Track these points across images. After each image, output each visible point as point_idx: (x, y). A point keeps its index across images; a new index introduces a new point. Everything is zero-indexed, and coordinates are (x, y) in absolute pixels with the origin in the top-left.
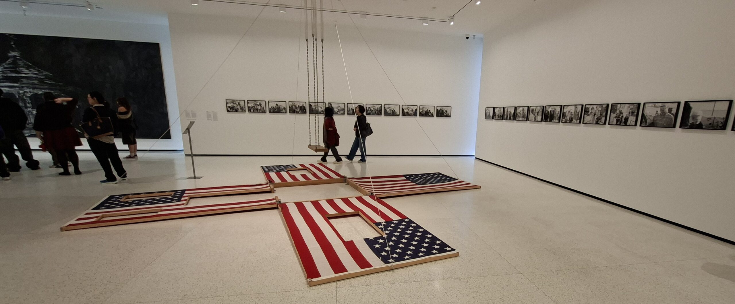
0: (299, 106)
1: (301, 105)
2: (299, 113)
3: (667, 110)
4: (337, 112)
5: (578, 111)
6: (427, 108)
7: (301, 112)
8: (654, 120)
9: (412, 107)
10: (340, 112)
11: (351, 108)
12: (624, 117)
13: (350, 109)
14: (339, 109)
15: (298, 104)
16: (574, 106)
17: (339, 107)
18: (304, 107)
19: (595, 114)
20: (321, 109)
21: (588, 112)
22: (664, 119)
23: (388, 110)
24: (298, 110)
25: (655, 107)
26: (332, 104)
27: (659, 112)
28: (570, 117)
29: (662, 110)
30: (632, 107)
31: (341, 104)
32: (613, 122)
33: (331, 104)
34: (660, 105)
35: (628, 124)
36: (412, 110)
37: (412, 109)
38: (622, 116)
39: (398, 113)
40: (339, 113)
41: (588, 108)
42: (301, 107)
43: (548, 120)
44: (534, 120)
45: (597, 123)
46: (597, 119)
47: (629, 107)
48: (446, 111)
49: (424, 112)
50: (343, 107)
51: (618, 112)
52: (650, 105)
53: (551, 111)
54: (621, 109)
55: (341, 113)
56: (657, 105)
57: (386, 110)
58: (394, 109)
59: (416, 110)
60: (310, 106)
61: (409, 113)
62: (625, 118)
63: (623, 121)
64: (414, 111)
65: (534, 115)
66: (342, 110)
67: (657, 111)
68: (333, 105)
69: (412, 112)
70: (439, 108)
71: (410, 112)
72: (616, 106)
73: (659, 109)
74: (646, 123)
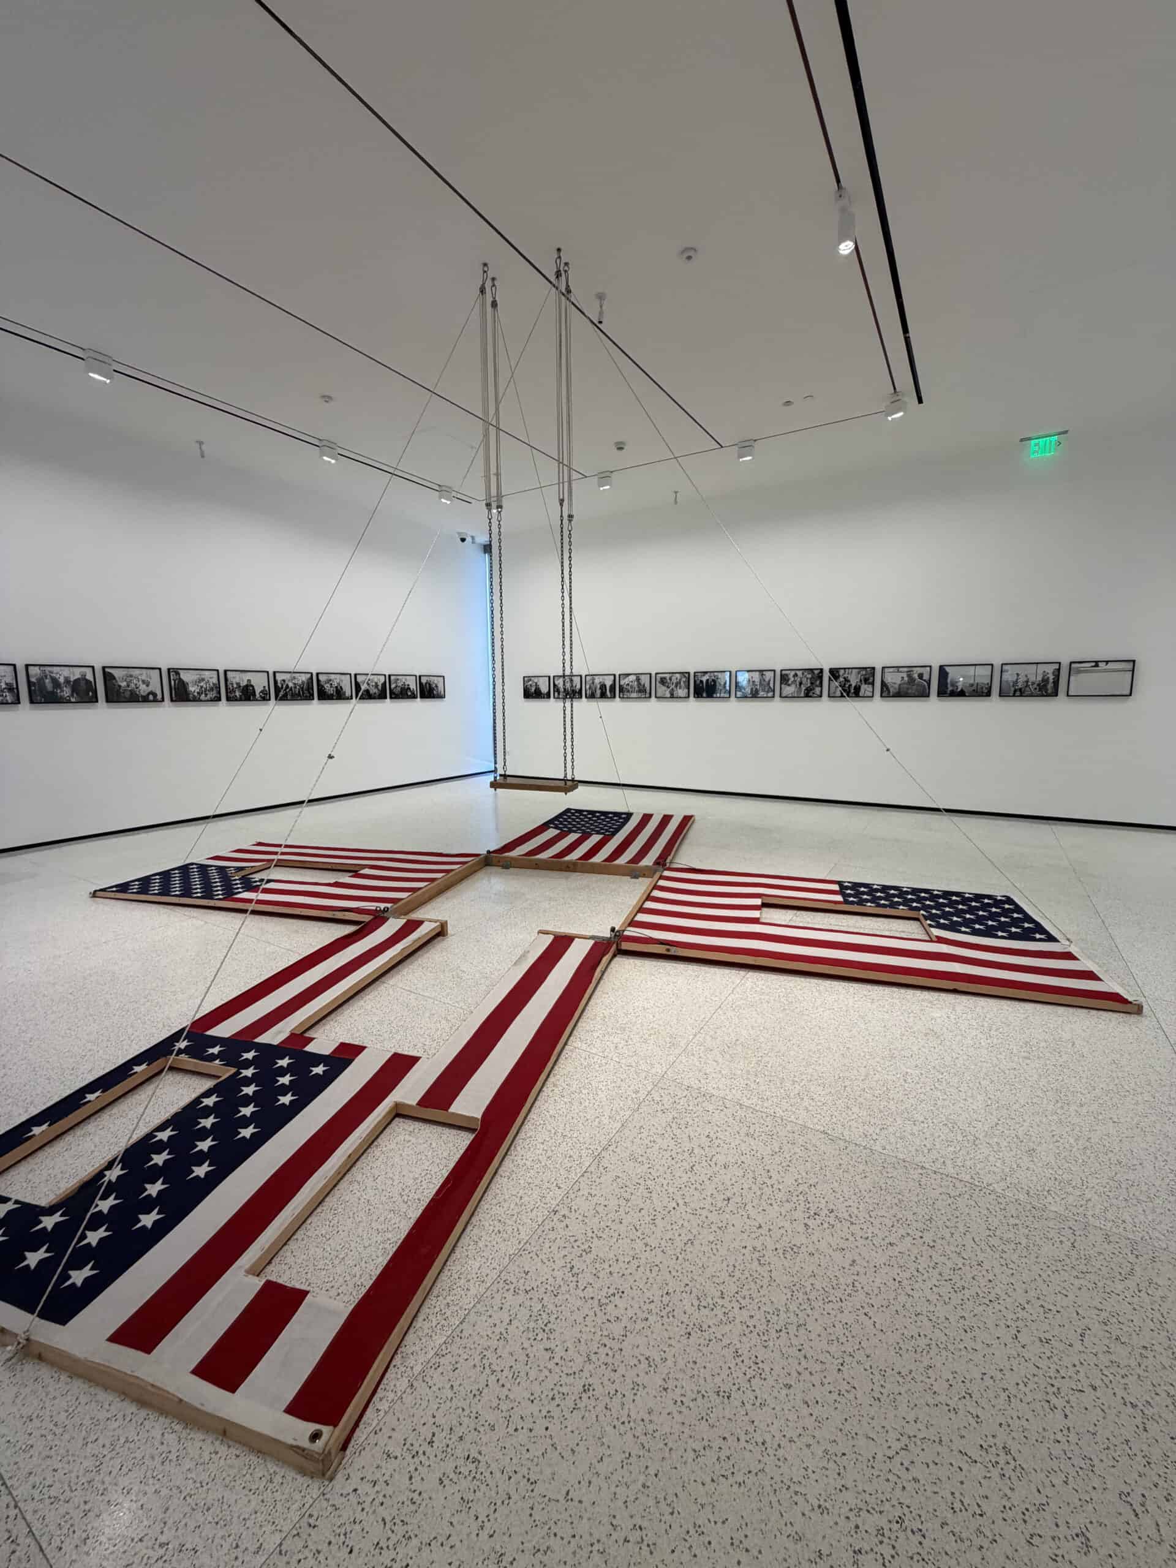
0: (67, 681)
1: (78, 676)
2: (69, 702)
3: (916, 676)
4: (196, 694)
5: (767, 680)
6: (403, 679)
7: (79, 700)
8: (899, 688)
9: (376, 679)
10: (206, 695)
11: (237, 684)
12: (853, 685)
13: (235, 686)
14: (202, 687)
15: (66, 672)
16: (757, 673)
17: (203, 680)
18: (88, 682)
19: (801, 684)
20: (148, 686)
21: (789, 680)
22: (915, 687)
23: (327, 687)
24: (66, 692)
25: (898, 671)
26: (182, 673)
27: (906, 679)
28: (752, 689)
29: (909, 676)
30: (864, 672)
31: (207, 673)
32: (835, 693)
33: (178, 674)
34: (906, 669)
35: (861, 694)
36: (376, 686)
37: (376, 683)
38: (850, 685)
39: (348, 694)
40: (203, 697)
41: (787, 675)
42: (77, 681)
43: (704, 695)
44: (669, 696)
45: (807, 695)
46: (806, 689)
47: (859, 673)
48: (437, 686)
49: (399, 689)
50: (215, 681)
51: (841, 679)
52: (891, 670)
53: (708, 680)
54: (846, 676)
55: (208, 697)
56: (901, 669)
57: (323, 686)
58: (339, 684)
59: (384, 684)
60: (108, 677)
61: (371, 692)
62: (855, 687)
63: (852, 691)
64: (380, 687)
65: (668, 687)
66: (212, 689)
67: (903, 678)
68: (185, 677)
69: (375, 691)
70: (424, 680)
71: (373, 691)
72: (838, 672)
73: (905, 675)
74: (889, 692)
